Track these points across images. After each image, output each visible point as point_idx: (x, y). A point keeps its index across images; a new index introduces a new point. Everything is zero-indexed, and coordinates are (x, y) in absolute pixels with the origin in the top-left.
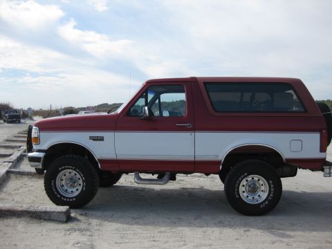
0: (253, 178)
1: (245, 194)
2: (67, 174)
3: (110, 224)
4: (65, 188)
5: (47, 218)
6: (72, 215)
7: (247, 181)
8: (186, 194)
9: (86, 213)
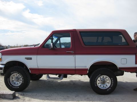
0: (103, 77)
1: (100, 84)
2: (15, 75)
3: (34, 99)
4: (14, 82)
5: (3, 97)
6: (17, 95)
7: (100, 78)
8: (72, 84)
9: (23, 94)
